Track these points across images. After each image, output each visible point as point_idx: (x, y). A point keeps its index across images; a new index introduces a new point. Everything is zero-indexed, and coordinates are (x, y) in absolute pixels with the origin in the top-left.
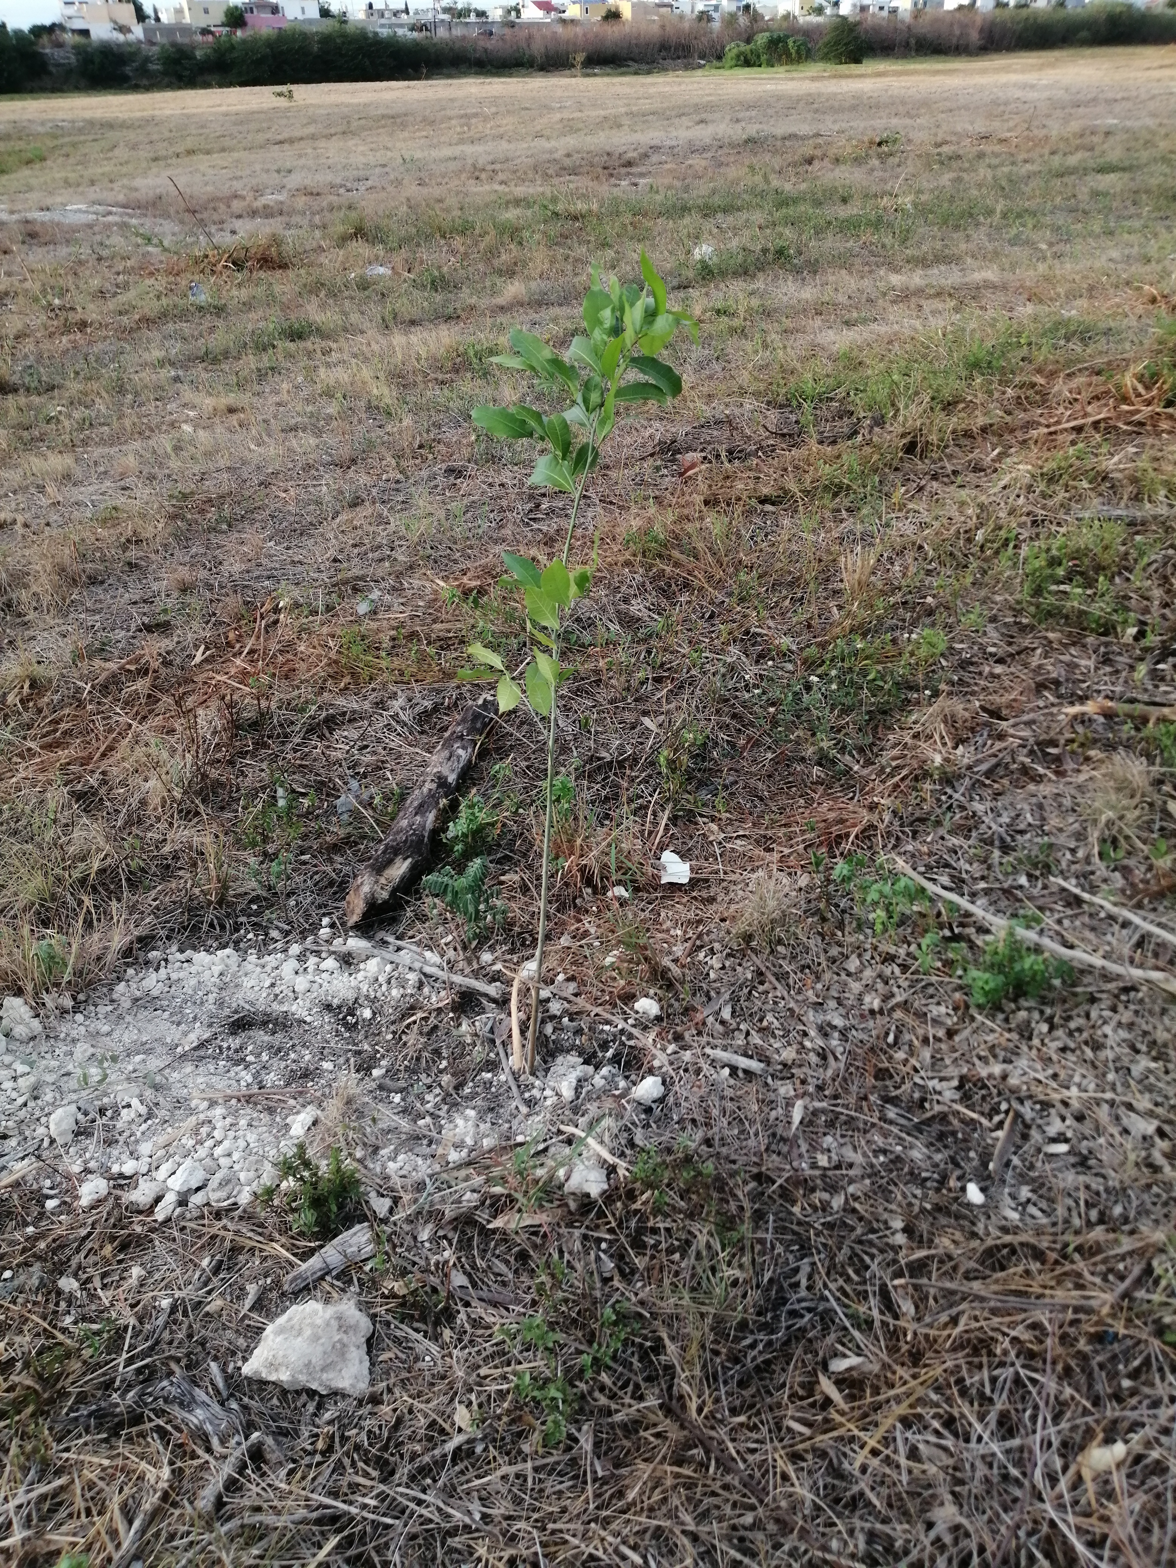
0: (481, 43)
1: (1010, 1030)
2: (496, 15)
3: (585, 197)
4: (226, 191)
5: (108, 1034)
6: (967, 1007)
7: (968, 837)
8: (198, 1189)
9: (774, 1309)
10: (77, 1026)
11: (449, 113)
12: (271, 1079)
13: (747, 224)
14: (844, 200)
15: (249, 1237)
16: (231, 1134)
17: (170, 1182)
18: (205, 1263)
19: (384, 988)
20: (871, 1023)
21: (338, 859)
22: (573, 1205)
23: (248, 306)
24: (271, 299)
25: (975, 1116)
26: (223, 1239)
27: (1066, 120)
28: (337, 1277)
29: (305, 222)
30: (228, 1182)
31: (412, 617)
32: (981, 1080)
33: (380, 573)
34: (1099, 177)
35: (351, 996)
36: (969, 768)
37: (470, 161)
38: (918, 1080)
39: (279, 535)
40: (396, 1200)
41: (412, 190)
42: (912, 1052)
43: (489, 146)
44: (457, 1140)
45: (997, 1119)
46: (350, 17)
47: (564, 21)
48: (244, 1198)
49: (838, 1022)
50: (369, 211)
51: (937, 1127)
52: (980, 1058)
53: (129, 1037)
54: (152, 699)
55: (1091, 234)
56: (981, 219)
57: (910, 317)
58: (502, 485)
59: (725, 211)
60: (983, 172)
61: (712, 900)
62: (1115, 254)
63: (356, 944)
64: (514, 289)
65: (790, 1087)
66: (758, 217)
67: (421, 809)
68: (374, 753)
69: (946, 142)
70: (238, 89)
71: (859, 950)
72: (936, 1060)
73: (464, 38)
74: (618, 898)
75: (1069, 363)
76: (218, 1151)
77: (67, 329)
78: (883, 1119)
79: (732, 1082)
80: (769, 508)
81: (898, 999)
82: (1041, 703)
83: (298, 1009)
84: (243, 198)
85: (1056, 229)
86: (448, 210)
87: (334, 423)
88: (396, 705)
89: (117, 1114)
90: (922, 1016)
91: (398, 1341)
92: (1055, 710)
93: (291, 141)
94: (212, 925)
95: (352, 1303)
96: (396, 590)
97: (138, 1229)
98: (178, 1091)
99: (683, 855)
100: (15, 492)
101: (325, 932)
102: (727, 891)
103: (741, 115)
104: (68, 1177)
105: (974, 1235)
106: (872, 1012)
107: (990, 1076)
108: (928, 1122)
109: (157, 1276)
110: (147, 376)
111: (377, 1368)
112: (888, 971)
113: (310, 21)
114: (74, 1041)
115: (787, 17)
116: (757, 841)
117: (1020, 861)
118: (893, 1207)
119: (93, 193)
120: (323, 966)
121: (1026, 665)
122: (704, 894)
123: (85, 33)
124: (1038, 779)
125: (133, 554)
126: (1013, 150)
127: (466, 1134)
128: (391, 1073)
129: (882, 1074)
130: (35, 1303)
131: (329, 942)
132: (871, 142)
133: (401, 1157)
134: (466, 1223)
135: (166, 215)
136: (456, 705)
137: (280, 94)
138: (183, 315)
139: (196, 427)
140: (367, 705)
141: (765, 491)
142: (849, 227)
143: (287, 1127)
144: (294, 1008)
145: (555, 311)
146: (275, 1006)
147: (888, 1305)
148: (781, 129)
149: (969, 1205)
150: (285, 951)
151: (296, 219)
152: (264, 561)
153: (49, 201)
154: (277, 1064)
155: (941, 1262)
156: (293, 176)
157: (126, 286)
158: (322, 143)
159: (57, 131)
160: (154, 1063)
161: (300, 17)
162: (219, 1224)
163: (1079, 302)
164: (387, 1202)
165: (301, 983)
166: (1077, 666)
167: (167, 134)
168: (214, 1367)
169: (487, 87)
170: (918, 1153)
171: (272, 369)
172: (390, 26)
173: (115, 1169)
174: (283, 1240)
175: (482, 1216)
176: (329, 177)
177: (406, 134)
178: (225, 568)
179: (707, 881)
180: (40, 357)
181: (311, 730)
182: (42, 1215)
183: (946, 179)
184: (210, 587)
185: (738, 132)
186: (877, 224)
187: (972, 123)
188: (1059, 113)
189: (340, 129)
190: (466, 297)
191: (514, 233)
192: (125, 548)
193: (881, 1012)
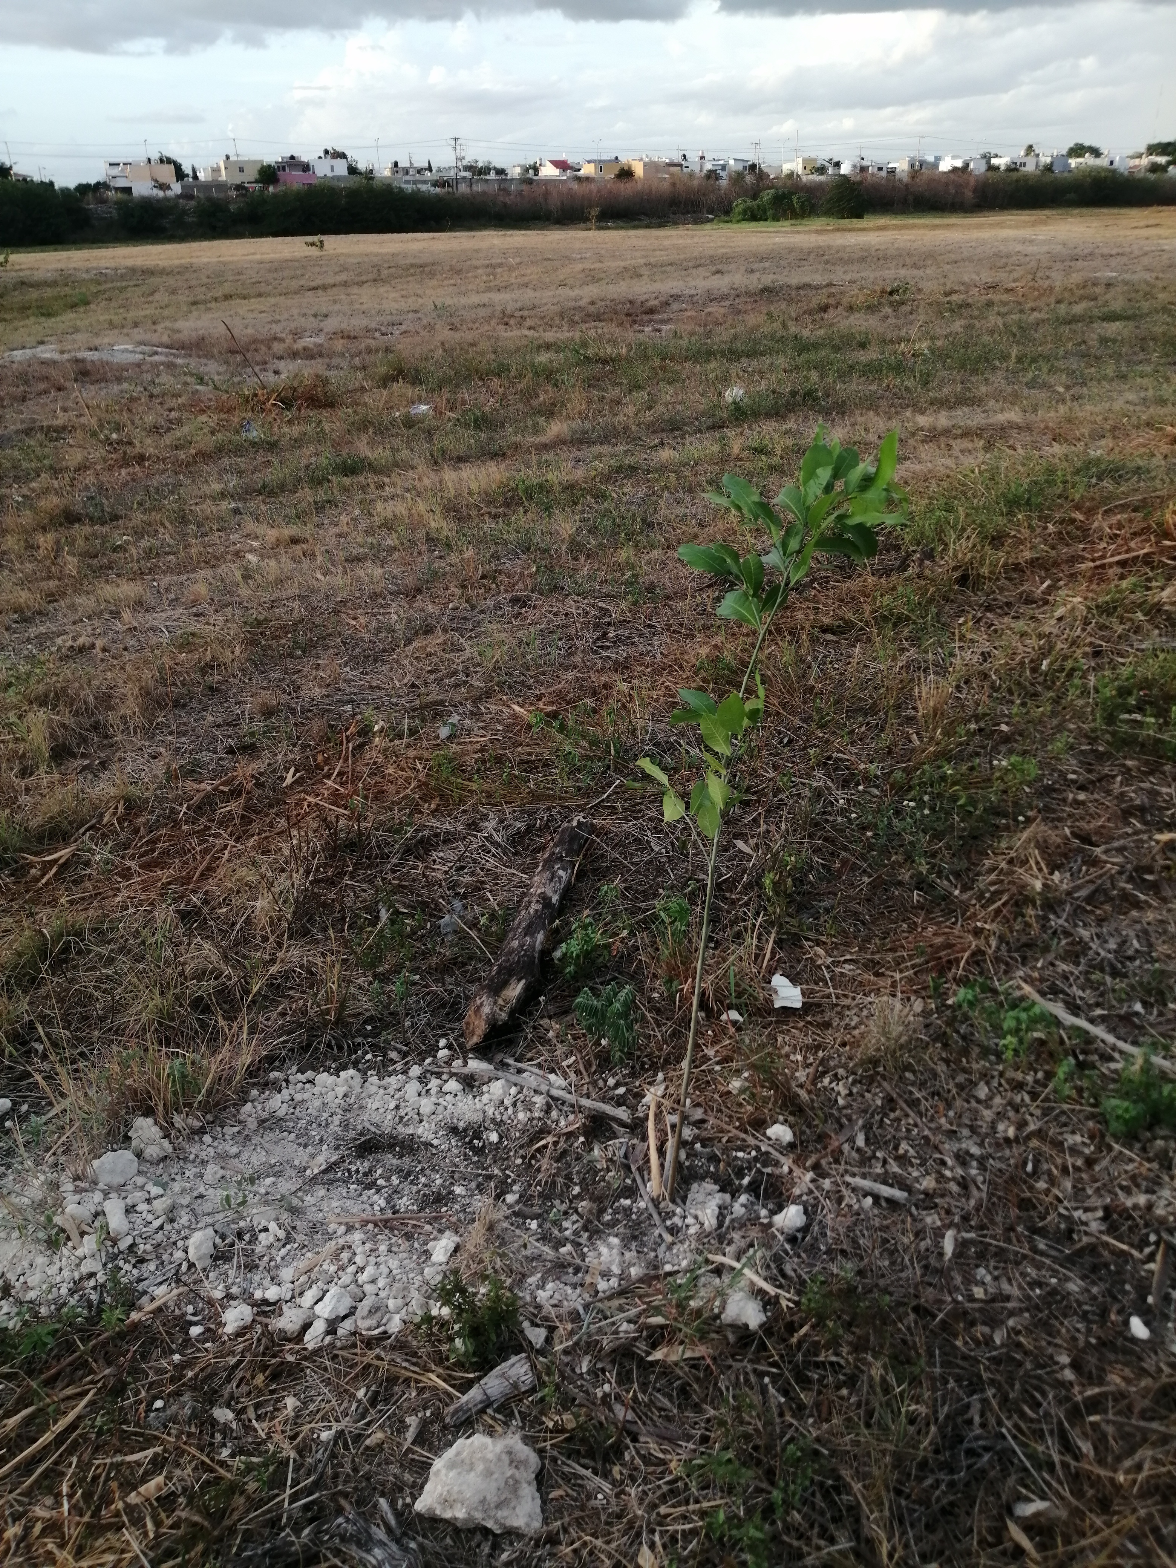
0: (501, 199)
1: (1149, 1160)
2: (515, 172)
3: (614, 342)
4: (264, 332)
5: (237, 1156)
6: (1103, 1136)
7: (1077, 964)
8: (345, 1317)
9: (952, 1448)
10: (205, 1147)
11: (475, 263)
12: (404, 1203)
13: (772, 368)
14: (863, 345)
15: (405, 1367)
16: (372, 1260)
17: (318, 1308)
18: (361, 1393)
19: (510, 1111)
20: (1007, 1152)
21: (448, 980)
22: (731, 1338)
23: (298, 443)
24: (321, 437)
25: (1125, 1247)
26: (377, 1368)
27: (1068, 271)
28: (497, 1410)
29: (345, 364)
30: (378, 1309)
31: (492, 741)
32: (1126, 1210)
33: (457, 699)
34: (1105, 324)
35: (477, 1117)
36: (1069, 893)
37: (499, 308)
38: (1062, 1211)
39: (354, 661)
40: (552, 1329)
41: (444, 334)
42: (1052, 1181)
43: (516, 294)
44: (603, 1267)
45: (1147, 1250)
46: (377, 174)
47: (579, 179)
48: (395, 1325)
49: (975, 1150)
50: (405, 354)
51: (1088, 1259)
52: (1122, 1188)
53: (257, 1158)
54: (246, 820)
55: (1105, 377)
56: (997, 363)
57: (944, 456)
58: (567, 615)
59: (748, 356)
60: (993, 320)
61: (827, 1025)
62: (1131, 396)
63: (475, 1065)
64: (556, 428)
65: (936, 1216)
66: (781, 361)
67: (530, 930)
68: (472, 874)
69: (953, 292)
70: (270, 239)
71: (985, 1076)
72: (1078, 1192)
73: (484, 193)
74: (735, 1023)
75: (1105, 500)
76: (363, 1278)
77: (125, 462)
78: (1034, 1249)
79: (876, 1211)
80: (829, 637)
81: (1032, 1127)
82: (1129, 830)
83: (425, 1132)
84: (282, 340)
85: (1071, 373)
86: (482, 353)
87: (396, 555)
88: (490, 825)
89: (254, 1239)
90: (1058, 1145)
91: (567, 1478)
92: (1145, 837)
93: (324, 287)
94: (329, 1046)
95: (517, 1437)
96: (475, 715)
97: (291, 1358)
98: (313, 1215)
99: (794, 980)
100: (89, 618)
101: (443, 1054)
102: (842, 1016)
103: (756, 266)
104: (210, 1302)
105: (1144, 1372)
106: (1007, 1140)
107: (1136, 1207)
108: (1080, 1253)
109: (312, 1407)
110: (208, 507)
111: (549, 1506)
112: (1018, 1099)
113: (339, 178)
114: (204, 1163)
115: (791, 175)
116: (865, 966)
117: (1133, 987)
118: (1058, 1341)
119: (138, 334)
120: (446, 1088)
121: (1108, 792)
122: (819, 1018)
123: (128, 190)
124: (1138, 905)
125: (214, 678)
126: (1021, 300)
127: (612, 1262)
128: (525, 1198)
129: (1025, 1205)
130: (190, 1435)
131: (448, 1063)
132: (883, 291)
133: (550, 1286)
134: (624, 1355)
135: (210, 356)
136: (547, 826)
137: (313, 244)
138: (238, 450)
139: (262, 557)
140: (460, 827)
141: (826, 620)
142: (872, 370)
143: (427, 1254)
144: (420, 1131)
145: (597, 449)
146: (400, 1128)
147: (1067, 1446)
148: (795, 278)
149: (1134, 1340)
150: (405, 1072)
151: (335, 361)
152: (342, 685)
153: (97, 342)
154: (406, 1187)
155: (1115, 1400)
156: (329, 321)
157: (179, 422)
158: (355, 290)
159: (101, 278)
160: (286, 1186)
161: (330, 174)
162: (372, 1354)
163: (1103, 442)
164: (542, 1333)
165: (426, 1105)
166: (1158, 793)
167: (205, 280)
168: (383, 1503)
169: (508, 239)
170: (1074, 1286)
171: (329, 501)
172: (415, 182)
173: (258, 1295)
174: (441, 1371)
175: (641, 1347)
176: (365, 322)
177: (434, 282)
178: (304, 692)
179: (819, 1005)
180: (101, 488)
181: (408, 851)
182: (187, 1342)
183: (958, 325)
184: (293, 711)
185: (753, 282)
186: (898, 368)
187: (978, 274)
188: (1059, 265)
189: (371, 276)
190: (511, 435)
191: (549, 375)
192: (203, 671)
193: (1017, 1140)
